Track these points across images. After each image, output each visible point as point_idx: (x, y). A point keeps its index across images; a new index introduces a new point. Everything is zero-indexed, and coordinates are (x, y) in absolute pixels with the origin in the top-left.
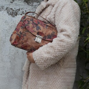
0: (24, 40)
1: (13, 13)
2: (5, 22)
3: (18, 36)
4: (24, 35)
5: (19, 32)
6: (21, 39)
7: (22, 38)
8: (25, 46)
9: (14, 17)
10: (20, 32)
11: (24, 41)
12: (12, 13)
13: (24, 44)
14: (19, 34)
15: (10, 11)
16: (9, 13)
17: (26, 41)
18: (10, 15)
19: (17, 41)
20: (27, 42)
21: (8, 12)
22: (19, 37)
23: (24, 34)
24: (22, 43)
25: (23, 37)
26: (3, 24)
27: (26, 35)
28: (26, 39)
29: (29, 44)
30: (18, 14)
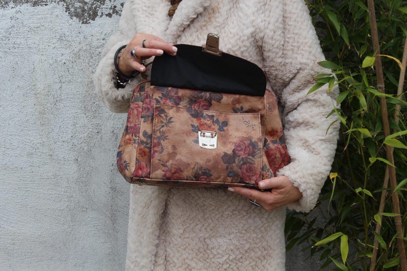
0: (165, 152)
1: (84, 11)
2: (60, 39)
3: (142, 147)
4: (159, 138)
5: (141, 135)
6: (156, 151)
7: (156, 149)
8: (173, 171)
9: (86, 23)
10: (145, 134)
11: (166, 158)
12: (79, 10)
13: (169, 164)
14: (145, 140)
15: (73, 6)
16: (72, 10)
17: (172, 155)
18: (75, 18)
19: (143, 164)
20: (178, 157)
21: (68, 9)
22: (147, 150)
23: (158, 134)
24: (164, 165)
25: (159, 144)
26: (53, 46)
27: (165, 138)
28: (170, 150)
29: (184, 159)
30: (99, 14)
